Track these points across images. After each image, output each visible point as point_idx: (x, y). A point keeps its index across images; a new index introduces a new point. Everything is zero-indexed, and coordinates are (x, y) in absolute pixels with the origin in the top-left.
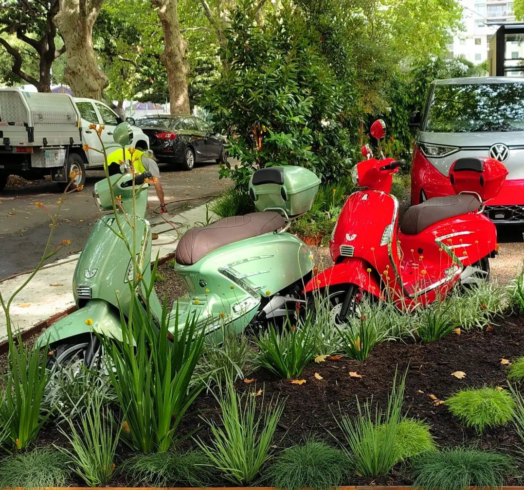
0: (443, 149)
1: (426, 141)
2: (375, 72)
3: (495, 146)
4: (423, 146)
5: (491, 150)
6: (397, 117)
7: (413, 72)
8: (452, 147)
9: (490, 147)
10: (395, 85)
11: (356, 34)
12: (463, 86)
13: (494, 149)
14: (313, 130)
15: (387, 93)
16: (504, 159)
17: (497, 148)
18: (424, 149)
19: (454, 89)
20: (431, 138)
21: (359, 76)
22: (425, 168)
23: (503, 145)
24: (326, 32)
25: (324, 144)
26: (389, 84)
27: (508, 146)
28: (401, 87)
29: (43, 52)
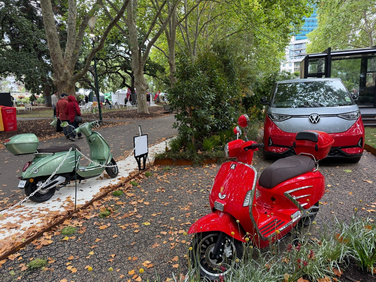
0: (282, 117)
1: (273, 112)
2: (248, 79)
3: (312, 115)
4: (271, 115)
5: (310, 117)
6: (257, 98)
7: (265, 77)
8: (286, 116)
9: (309, 115)
10: (257, 84)
11: (241, 63)
12: (290, 84)
13: (311, 117)
14: (217, 107)
15: (253, 87)
16: (318, 122)
17: (313, 116)
18: (272, 116)
19: (285, 85)
20: (275, 111)
21: (241, 81)
22: (271, 126)
23: (317, 115)
24: (226, 62)
25: (222, 114)
26: (254, 84)
27: (319, 115)
28: (259, 85)
29: (133, 77)
